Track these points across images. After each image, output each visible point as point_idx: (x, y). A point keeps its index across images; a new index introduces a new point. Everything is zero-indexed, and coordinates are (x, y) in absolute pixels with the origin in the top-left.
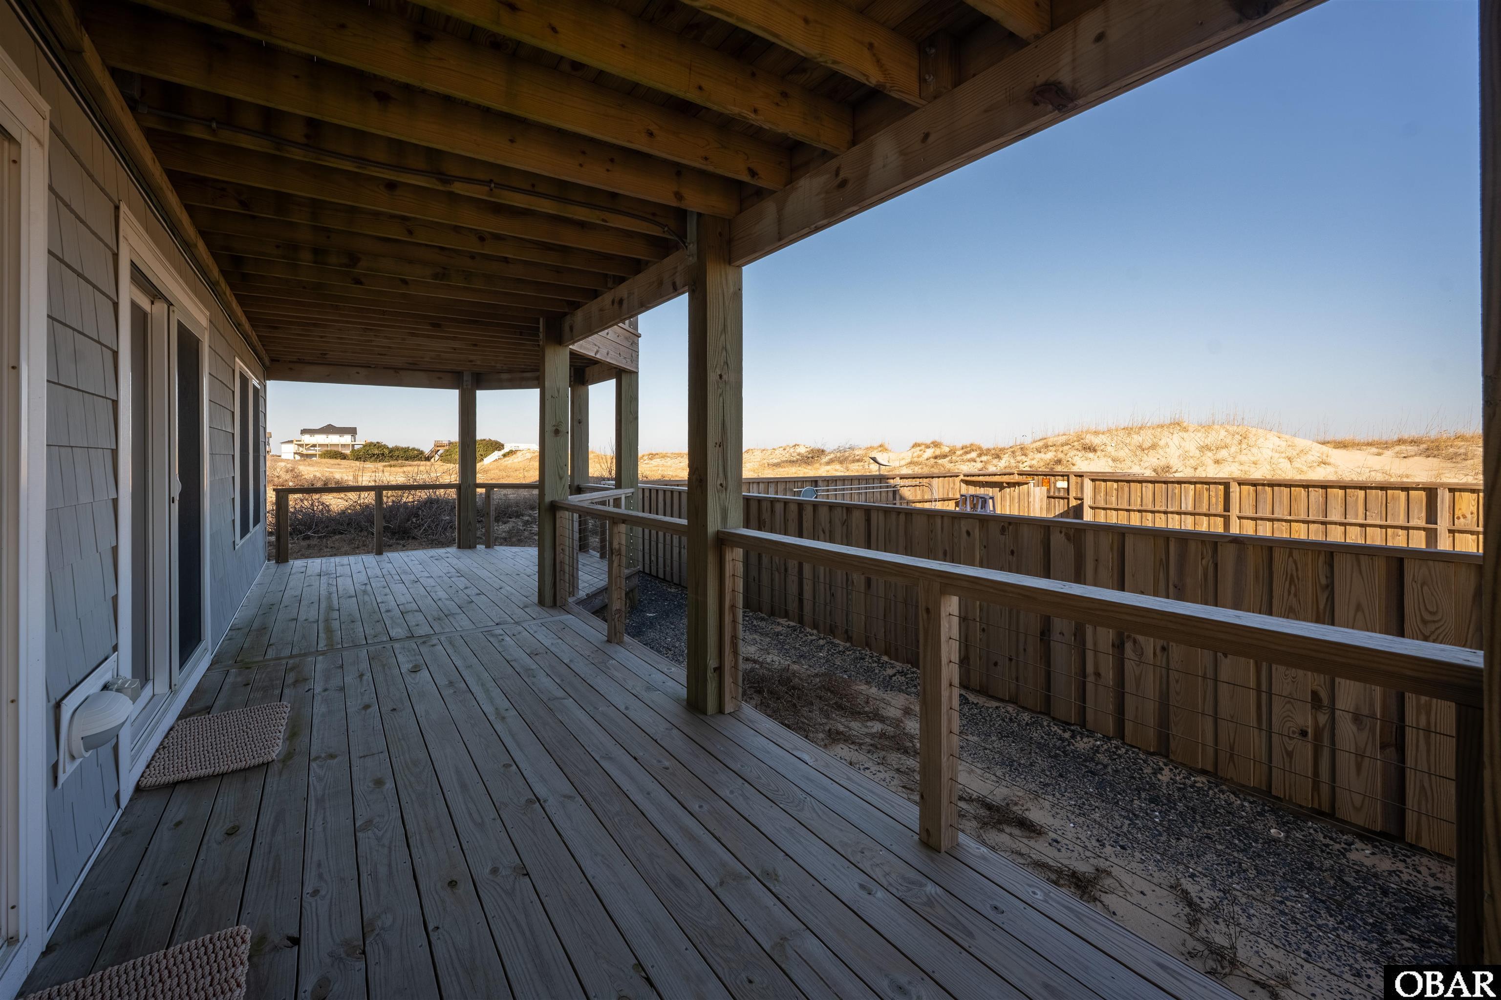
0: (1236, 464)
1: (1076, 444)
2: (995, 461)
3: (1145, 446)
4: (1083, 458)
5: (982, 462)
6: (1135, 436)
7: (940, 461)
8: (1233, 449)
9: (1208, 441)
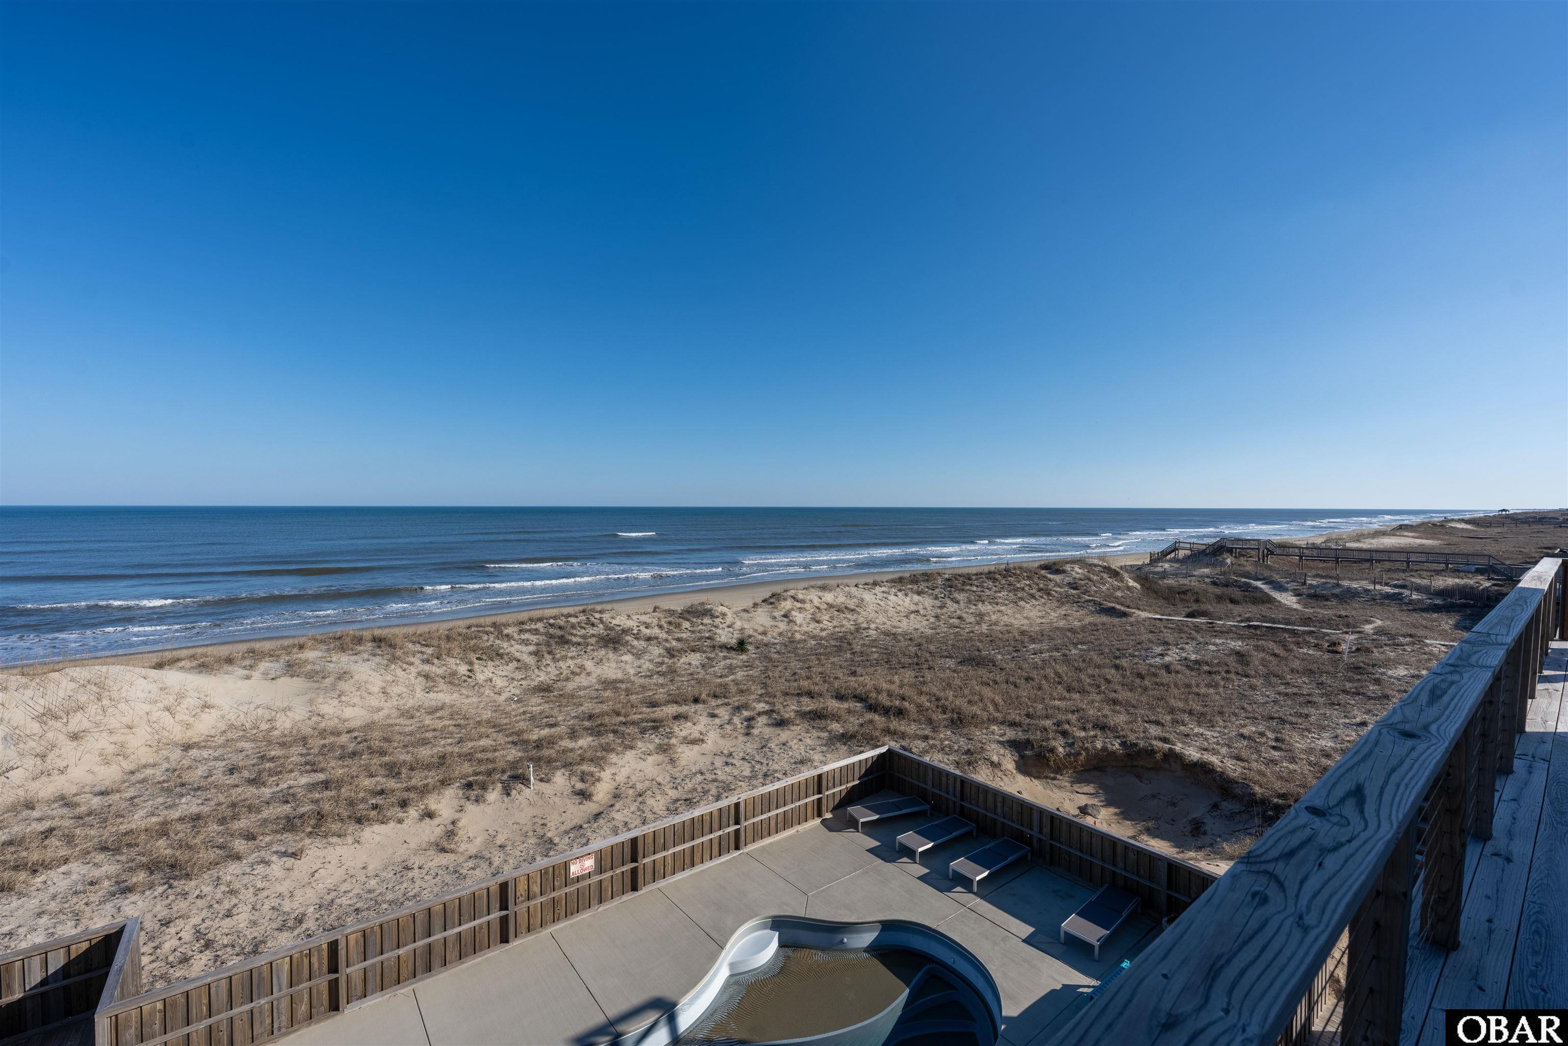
0: (104, 735)
8: (92, 708)
9: (47, 702)
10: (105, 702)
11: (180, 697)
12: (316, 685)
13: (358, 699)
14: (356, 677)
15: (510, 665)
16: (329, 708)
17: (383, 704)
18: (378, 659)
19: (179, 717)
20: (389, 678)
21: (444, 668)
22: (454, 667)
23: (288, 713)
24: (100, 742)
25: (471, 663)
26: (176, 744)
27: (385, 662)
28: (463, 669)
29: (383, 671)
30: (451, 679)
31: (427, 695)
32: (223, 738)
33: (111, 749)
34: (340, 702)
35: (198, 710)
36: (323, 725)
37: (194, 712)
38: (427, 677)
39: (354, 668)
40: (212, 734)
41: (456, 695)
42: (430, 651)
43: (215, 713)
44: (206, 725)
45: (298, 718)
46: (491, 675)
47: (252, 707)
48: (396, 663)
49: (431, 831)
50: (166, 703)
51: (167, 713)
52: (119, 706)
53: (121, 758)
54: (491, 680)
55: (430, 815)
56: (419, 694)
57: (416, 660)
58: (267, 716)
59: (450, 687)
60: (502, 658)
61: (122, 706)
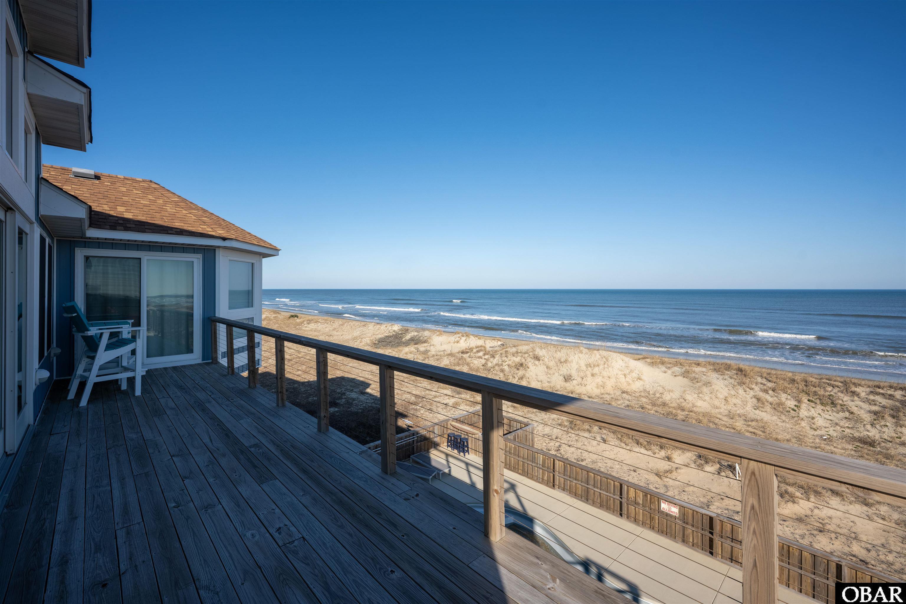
0: (601, 377)
1: (531, 353)
2: (492, 359)
3: (562, 360)
4: (533, 364)
5: (485, 359)
6: (558, 353)
7: (465, 356)
8: (601, 367)
9: (591, 361)
10: (606, 366)
11: (631, 371)
12: (692, 384)
13: (709, 398)
14: (713, 387)
15: (841, 413)
16: (691, 397)
17: (722, 406)
18: (732, 381)
19: (627, 379)
20: (733, 392)
21: (775, 398)
22: (783, 400)
23: (670, 393)
24: (599, 380)
25: (799, 401)
26: (621, 390)
27: (736, 383)
28: (791, 403)
29: (731, 388)
30: (778, 407)
31: (754, 410)
32: (639, 394)
33: (601, 383)
34: (698, 396)
35: (635, 379)
36: (683, 404)
37: (633, 380)
38: (759, 400)
39: (714, 381)
40: (636, 391)
41: (775, 418)
42: (770, 385)
43: (641, 383)
44: (637, 386)
45: (674, 397)
46: (815, 415)
47: (657, 385)
48: (741, 386)
49: (664, 465)
50: (625, 372)
51: (624, 376)
52: (609, 368)
53: (602, 388)
54: (813, 418)
55: (669, 459)
56: (749, 407)
57: (757, 388)
58: (661, 391)
59: (773, 411)
60: (835, 407)
61: (610, 369)
